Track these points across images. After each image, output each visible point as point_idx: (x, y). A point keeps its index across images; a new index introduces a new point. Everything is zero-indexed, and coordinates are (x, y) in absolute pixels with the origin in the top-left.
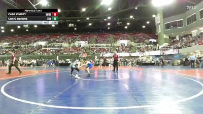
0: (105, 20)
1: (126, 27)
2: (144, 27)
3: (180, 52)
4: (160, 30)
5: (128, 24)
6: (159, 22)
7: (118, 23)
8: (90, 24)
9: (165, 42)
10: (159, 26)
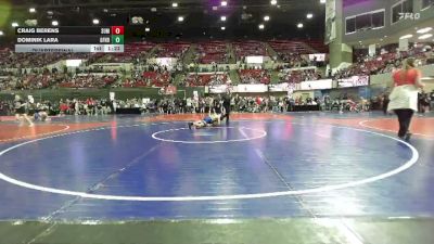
0: (215, 8)
1: (262, 27)
2: (300, 26)
3: (372, 82)
4: (333, 33)
5: (267, 18)
6: (334, 15)
7: (244, 17)
8: (181, 19)
9: (343, 61)
10: (333, 24)
